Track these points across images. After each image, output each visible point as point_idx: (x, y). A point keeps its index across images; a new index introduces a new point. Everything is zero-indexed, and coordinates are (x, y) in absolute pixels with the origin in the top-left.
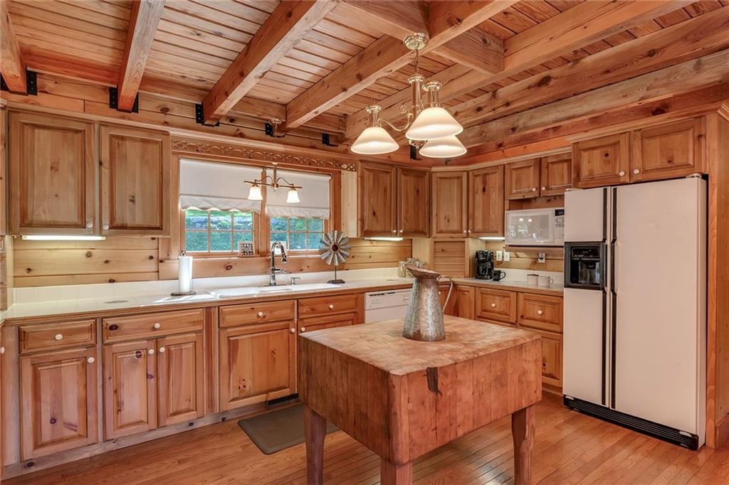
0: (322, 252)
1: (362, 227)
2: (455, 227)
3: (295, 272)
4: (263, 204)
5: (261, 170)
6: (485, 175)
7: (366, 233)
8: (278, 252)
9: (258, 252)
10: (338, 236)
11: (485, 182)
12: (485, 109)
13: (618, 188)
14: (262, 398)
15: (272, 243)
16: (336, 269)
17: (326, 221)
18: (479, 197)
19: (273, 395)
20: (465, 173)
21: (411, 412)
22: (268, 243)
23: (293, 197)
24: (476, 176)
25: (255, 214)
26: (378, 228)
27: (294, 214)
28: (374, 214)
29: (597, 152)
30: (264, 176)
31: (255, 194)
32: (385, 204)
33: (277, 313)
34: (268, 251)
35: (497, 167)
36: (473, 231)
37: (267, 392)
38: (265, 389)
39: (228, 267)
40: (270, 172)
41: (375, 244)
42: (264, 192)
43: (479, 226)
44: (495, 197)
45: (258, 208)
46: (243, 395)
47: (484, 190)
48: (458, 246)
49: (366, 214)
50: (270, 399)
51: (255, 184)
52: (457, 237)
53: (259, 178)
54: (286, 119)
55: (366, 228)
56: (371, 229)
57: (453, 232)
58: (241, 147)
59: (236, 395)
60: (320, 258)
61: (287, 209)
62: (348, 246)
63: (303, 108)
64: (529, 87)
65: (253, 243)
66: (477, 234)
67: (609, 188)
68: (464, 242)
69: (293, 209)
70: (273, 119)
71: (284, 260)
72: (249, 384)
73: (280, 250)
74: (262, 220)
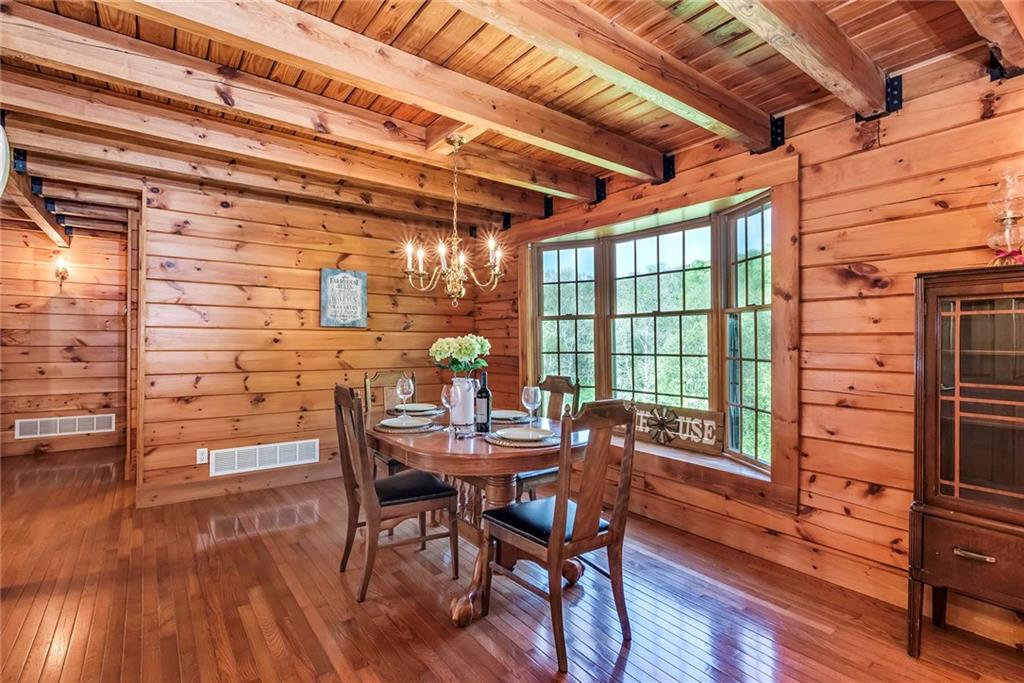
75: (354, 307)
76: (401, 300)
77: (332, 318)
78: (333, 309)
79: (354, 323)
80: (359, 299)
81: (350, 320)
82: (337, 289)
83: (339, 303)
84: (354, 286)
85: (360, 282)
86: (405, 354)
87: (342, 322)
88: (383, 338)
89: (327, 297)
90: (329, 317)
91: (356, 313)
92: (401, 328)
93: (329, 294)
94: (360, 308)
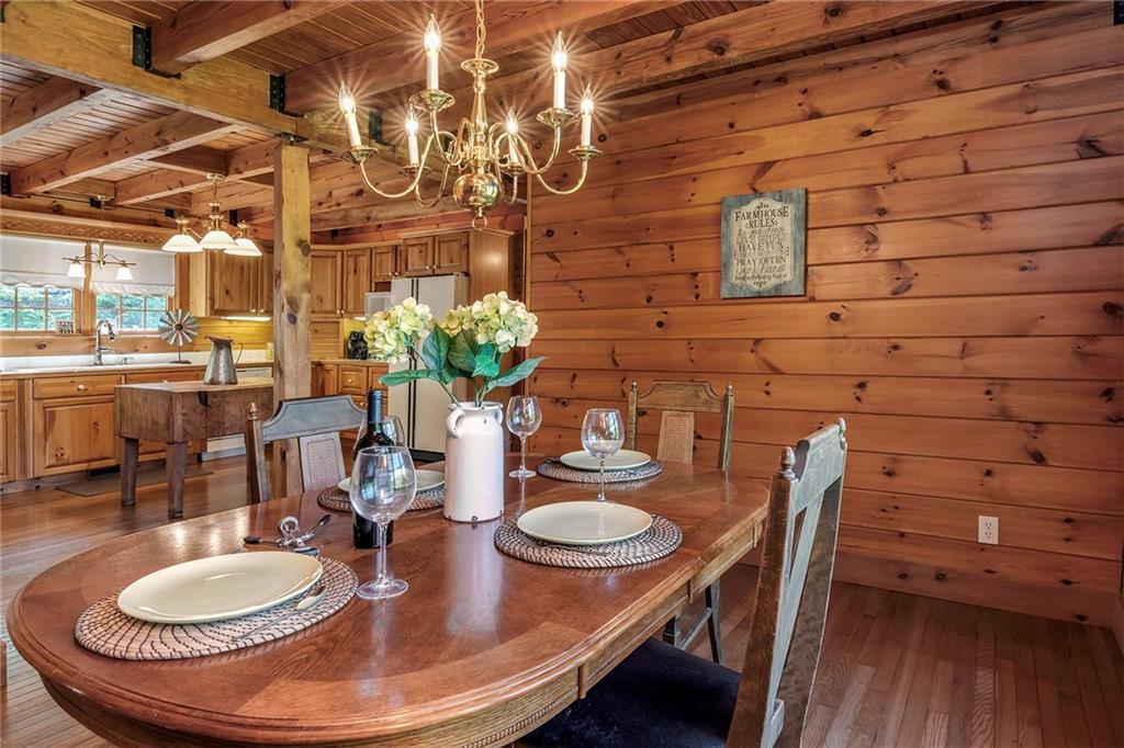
0: (162, 330)
1: (212, 306)
2: (329, 307)
3: (127, 353)
4: (87, 281)
5: (85, 244)
6: (357, 256)
7: (217, 312)
8: (104, 331)
9: (79, 331)
10: (183, 316)
11: (356, 264)
12: (324, 205)
13: (420, 279)
14: (84, 466)
15: (98, 321)
16: (180, 350)
17: (170, 299)
18: (351, 276)
19: (94, 465)
20: (339, 253)
21: (184, 414)
22: (93, 321)
23: (125, 274)
24: (349, 256)
25: (76, 290)
26: (233, 307)
27: (128, 290)
28: (227, 292)
29: (416, 248)
30: (88, 252)
31: (77, 271)
32: (241, 282)
33: (100, 387)
34: (93, 331)
35: (364, 249)
36: (346, 312)
37: (89, 461)
38: (86, 457)
39: (41, 346)
40: (95, 247)
41: (235, 324)
42: (88, 268)
43: (351, 308)
44: (364, 279)
45: (82, 285)
46: (59, 463)
47: (355, 271)
48: (334, 326)
49: (217, 292)
50: (91, 468)
51: (76, 261)
52: (331, 317)
53: (82, 254)
54: (115, 196)
55: (216, 307)
56: (222, 308)
57: (327, 313)
58: (60, 224)
59: (53, 462)
60: (160, 338)
61: (119, 285)
62: (197, 325)
63: (133, 191)
64: (352, 195)
65: (74, 321)
66: (351, 314)
67: (415, 279)
68: (338, 323)
69: (126, 286)
70: (99, 197)
71: (112, 338)
72: (68, 453)
73: (107, 329)
74: (85, 298)
75: (780, 259)
76: (886, 232)
77: (739, 282)
78: (740, 267)
79: (777, 287)
80: (788, 243)
81: (770, 283)
82: (749, 230)
83: (752, 254)
84: (778, 219)
85: (791, 210)
86: (896, 347)
87: (757, 287)
88: (844, 314)
89: (730, 247)
90: (734, 281)
91: (782, 268)
92: (886, 292)
93: (734, 240)
94: (789, 260)
